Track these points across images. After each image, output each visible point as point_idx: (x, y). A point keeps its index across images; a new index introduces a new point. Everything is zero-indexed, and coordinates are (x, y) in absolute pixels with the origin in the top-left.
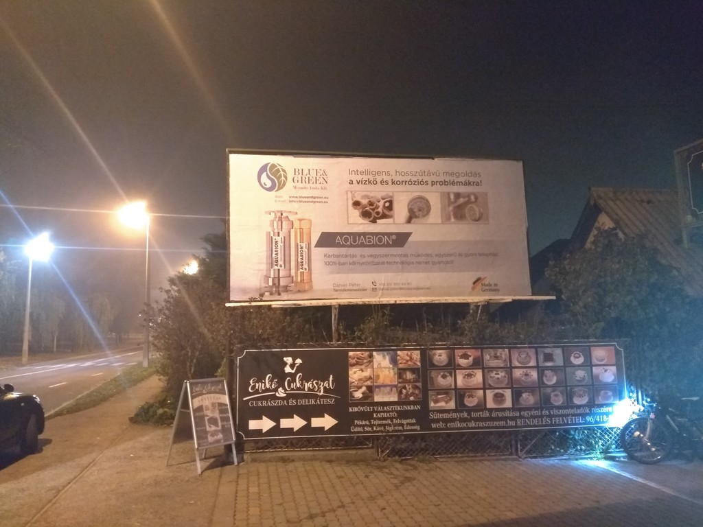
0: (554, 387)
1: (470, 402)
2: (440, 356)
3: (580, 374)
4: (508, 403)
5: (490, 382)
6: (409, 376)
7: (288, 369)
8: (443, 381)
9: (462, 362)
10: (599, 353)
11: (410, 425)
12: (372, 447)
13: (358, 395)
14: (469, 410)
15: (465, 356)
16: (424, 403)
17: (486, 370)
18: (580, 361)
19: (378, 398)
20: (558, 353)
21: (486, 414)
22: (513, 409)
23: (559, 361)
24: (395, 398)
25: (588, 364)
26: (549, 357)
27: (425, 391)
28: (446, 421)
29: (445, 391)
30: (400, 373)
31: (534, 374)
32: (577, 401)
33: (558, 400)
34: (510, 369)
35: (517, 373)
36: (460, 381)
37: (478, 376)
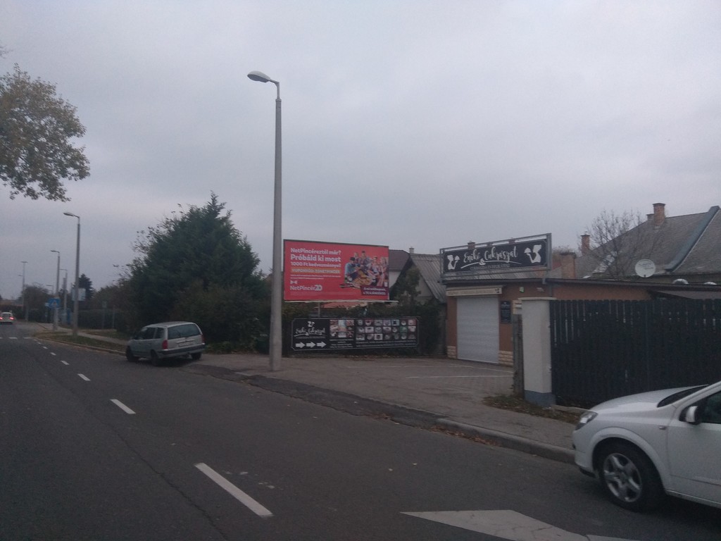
0: (396, 333)
1: (369, 338)
2: (360, 322)
3: (404, 328)
4: (381, 339)
5: (376, 331)
6: (350, 329)
7: (310, 326)
8: (361, 331)
9: (367, 324)
10: (411, 322)
11: (350, 346)
13: (333, 335)
14: (369, 341)
15: (368, 322)
16: (354, 338)
17: (375, 327)
18: (404, 324)
19: (340, 336)
20: (398, 321)
21: (374, 342)
22: (383, 341)
23: (398, 324)
24: (345, 336)
25: (407, 325)
26: (395, 323)
27: (355, 334)
28: (361, 344)
29: (361, 334)
30: (347, 327)
31: (390, 329)
32: (403, 338)
33: (397, 338)
34: (382, 326)
35: (384, 328)
36: (367, 331)
37: (372, 329)
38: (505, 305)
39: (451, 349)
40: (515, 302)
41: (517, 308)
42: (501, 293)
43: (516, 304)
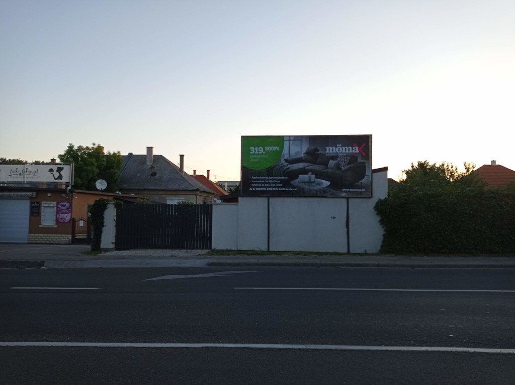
38: (35, 204)
40: (43, 202)
41: (45, 207)
43: (44, 204)
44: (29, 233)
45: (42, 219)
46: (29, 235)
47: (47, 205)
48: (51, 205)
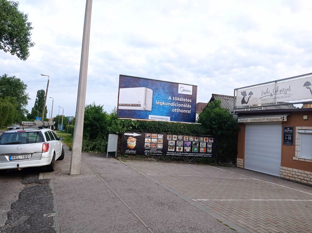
12: (153, 158)
38: (288, 130)
39: (239, 161)
40: (297, 128)
41: (300, 133)
42: (286, 120)
43: (298, 130)
44: (281, 166)
45: (296, 150)
46: (281, 167)
47: (303, 131)
48: (307, 131)
